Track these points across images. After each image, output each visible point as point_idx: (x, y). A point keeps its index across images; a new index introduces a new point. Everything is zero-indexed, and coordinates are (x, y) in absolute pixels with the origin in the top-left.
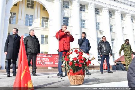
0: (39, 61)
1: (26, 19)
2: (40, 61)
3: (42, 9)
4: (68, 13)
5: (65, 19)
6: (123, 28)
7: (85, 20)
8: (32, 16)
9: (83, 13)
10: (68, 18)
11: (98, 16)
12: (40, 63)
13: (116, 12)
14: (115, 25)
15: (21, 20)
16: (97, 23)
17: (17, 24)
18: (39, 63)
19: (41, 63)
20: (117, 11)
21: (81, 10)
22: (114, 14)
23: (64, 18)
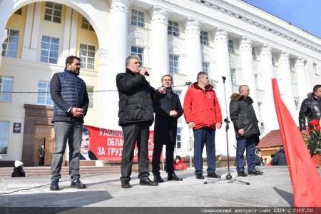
0: (111, 147)
1: (42, 47)
2: (114, 147)
3: (81, 25)
4: (141, 37)
5: (136, 51)
6: (256, 75)
7: (179, 56)
8: (56, 40)
9: (175, 39)
10: (141, 50)
11: (206, 47)
12: (115, 153)
13: (243, 41)
14: (240, 69)
15: (30, 48)
16: (203, 63)
17: (20, 58)
18: (112, 152)
19: (117, 152)
20: (245, 39)
21: (169, 33)
22: (238, 45)
23: (134, 49)
